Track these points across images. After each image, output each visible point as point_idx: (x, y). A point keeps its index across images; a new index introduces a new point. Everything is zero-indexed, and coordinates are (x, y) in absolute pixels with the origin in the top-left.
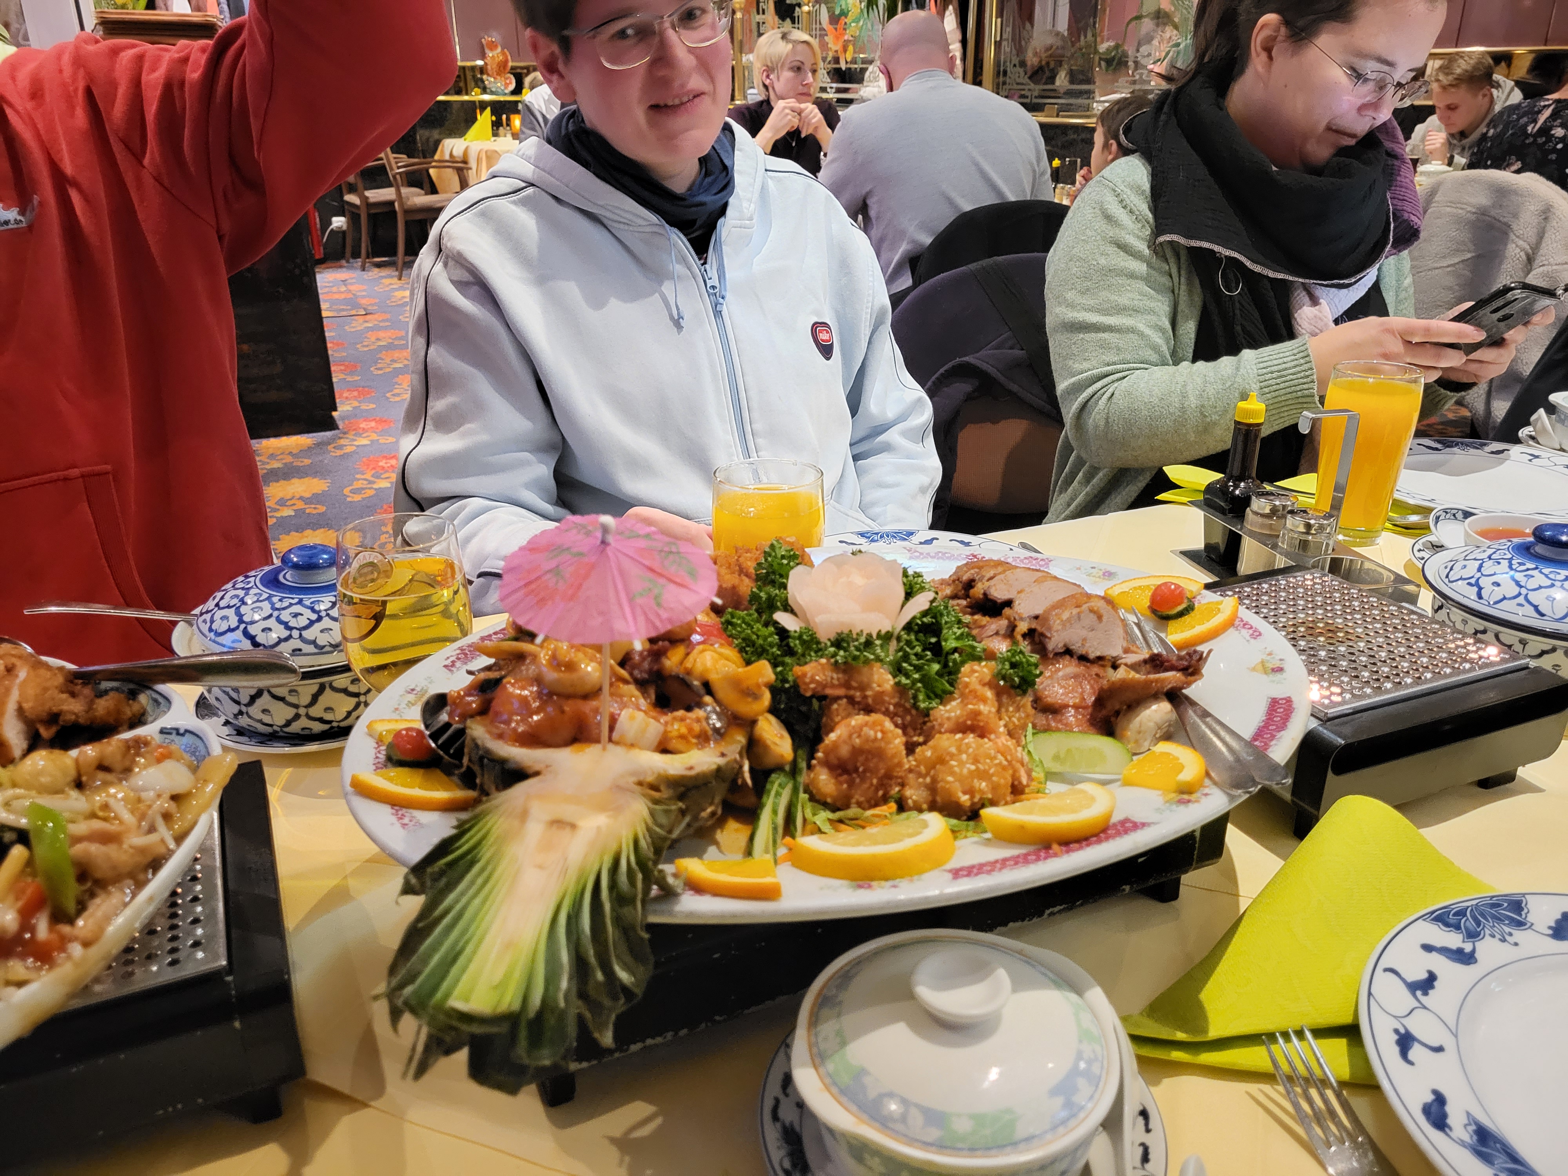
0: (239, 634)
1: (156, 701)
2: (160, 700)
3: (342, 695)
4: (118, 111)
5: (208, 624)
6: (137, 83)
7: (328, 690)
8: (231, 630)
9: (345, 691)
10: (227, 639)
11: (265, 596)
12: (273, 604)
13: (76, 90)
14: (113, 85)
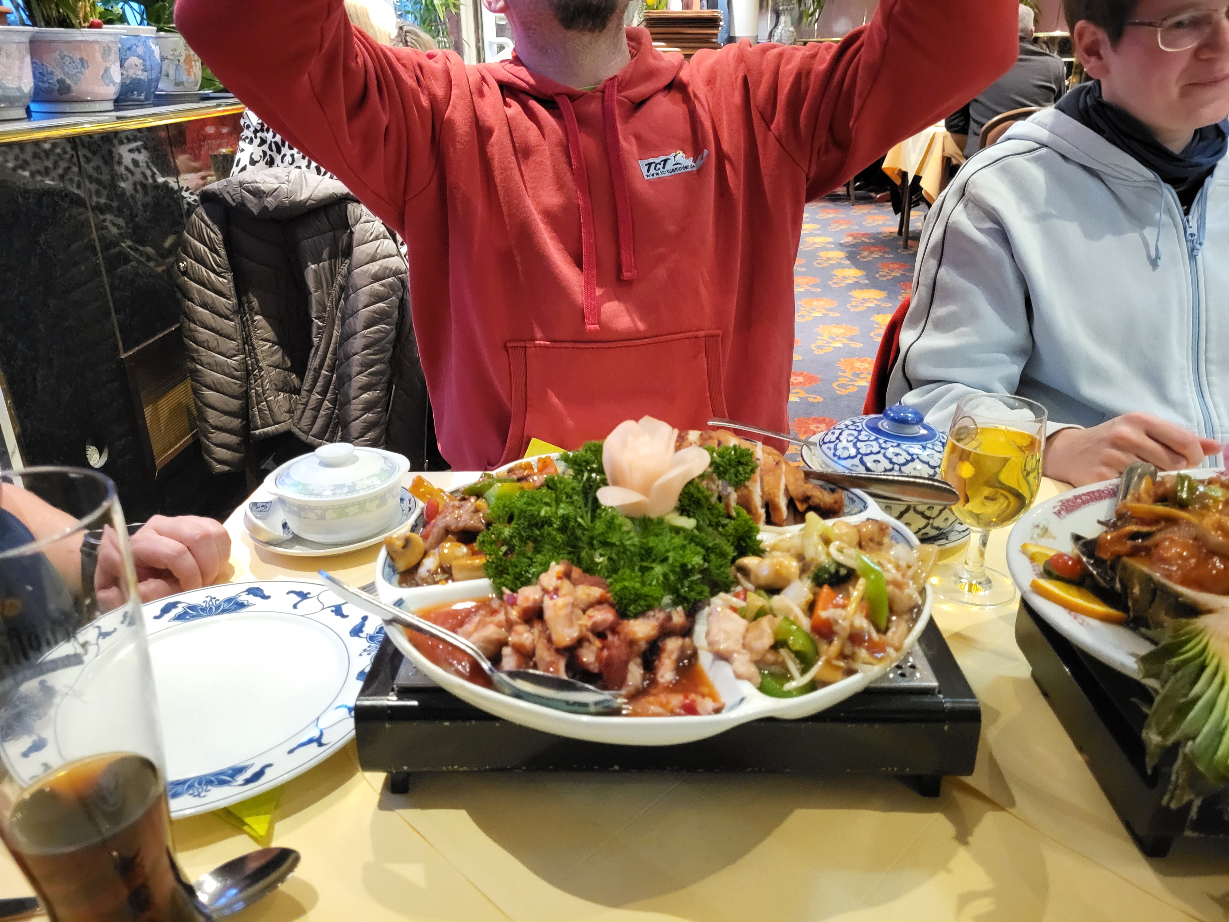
0: (856, 461)
3: (919, 516)
4: (761, 93)
5: (833, 451)
6: (776, 73)
8: (849, 457)
9: (922, 514)
10: (848, 463)
13: (736, 79)
14: (761, 74)
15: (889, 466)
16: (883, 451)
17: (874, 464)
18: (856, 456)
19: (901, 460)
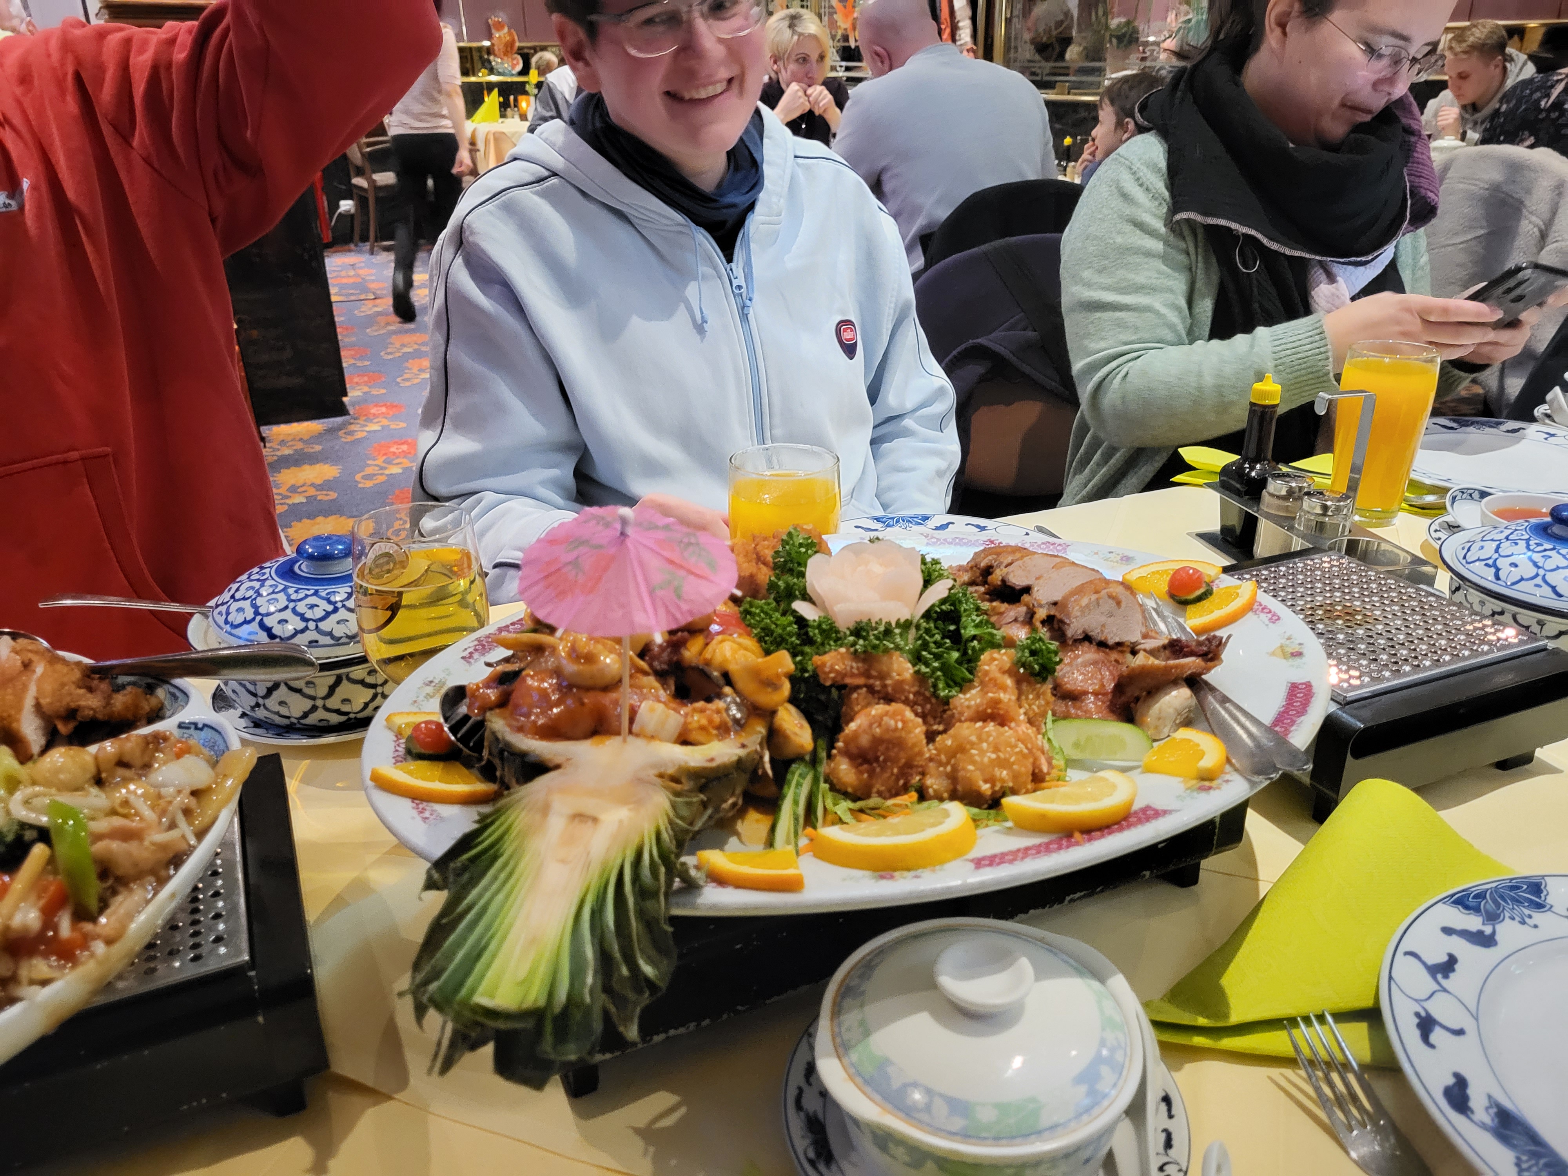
0: (255, 626)
1: (173, 695)
2: (178, 694)
3: (359, 686)
4: (106, 94)
5: (224, 616)
6: (125, 67)
7: (345, 682)
8: (246, 622)
9: (362, 682)
10: (244, 631)
11: (281, 587)
12: (288, 596)
13: (65, 75)
14: (101, 68)
15: (301, 625)
16: (292, 605)
17: (280, 626)
18: (254, 619)
19: (318, 613)
